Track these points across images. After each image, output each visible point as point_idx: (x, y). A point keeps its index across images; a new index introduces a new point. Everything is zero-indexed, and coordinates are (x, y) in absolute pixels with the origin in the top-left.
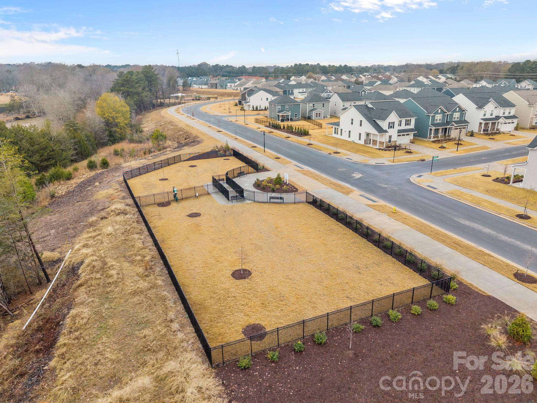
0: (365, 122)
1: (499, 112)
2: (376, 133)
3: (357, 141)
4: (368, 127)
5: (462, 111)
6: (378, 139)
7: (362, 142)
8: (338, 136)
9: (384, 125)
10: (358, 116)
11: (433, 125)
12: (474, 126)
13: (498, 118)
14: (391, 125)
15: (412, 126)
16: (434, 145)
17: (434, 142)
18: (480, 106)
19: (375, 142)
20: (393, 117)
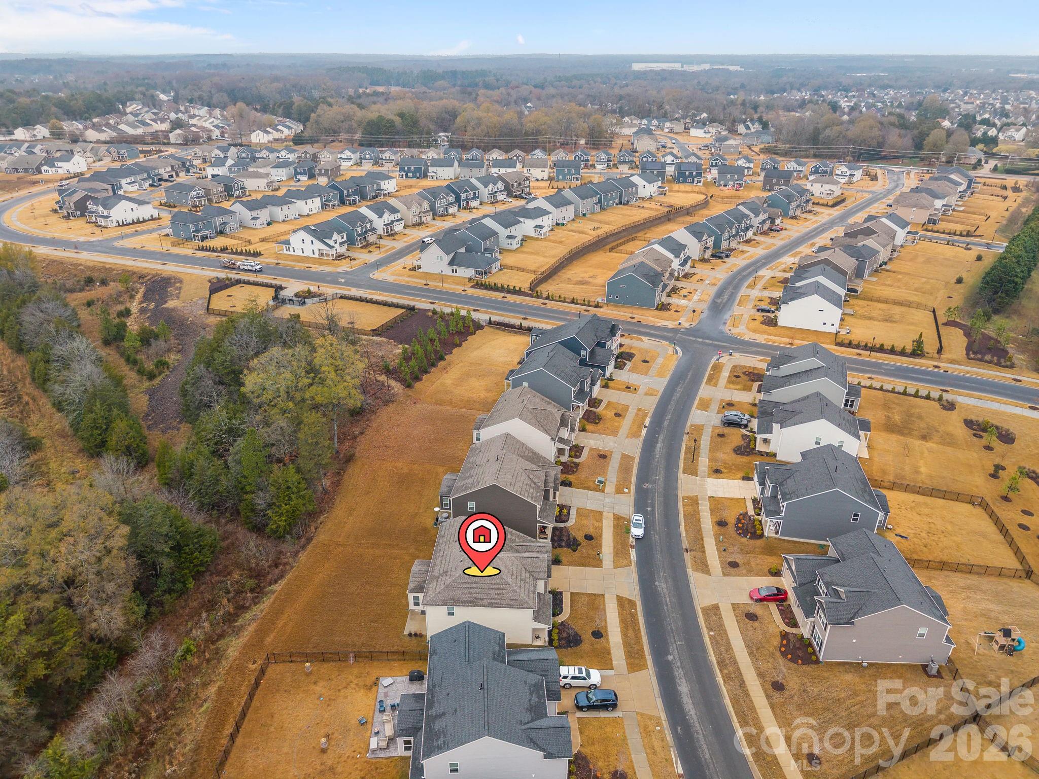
0: (315, 241)
1: (392, 217)
2: (328, 248)
3: (312, 255)
4: (318, 245)
5: (371, 222)
6: (331, 253)
7: (316, 256)
8: (291, 253)
9: (331, 242)
10: (308, 238)
11: (359, 235)
12: (380, 231)
13: (392, 222)
14: (335, 241)
15: (345, 239)
16: (363, 250)
17: (362, 247)
18: (381, 216)
19: (328, 255)
20: (336, 236)
